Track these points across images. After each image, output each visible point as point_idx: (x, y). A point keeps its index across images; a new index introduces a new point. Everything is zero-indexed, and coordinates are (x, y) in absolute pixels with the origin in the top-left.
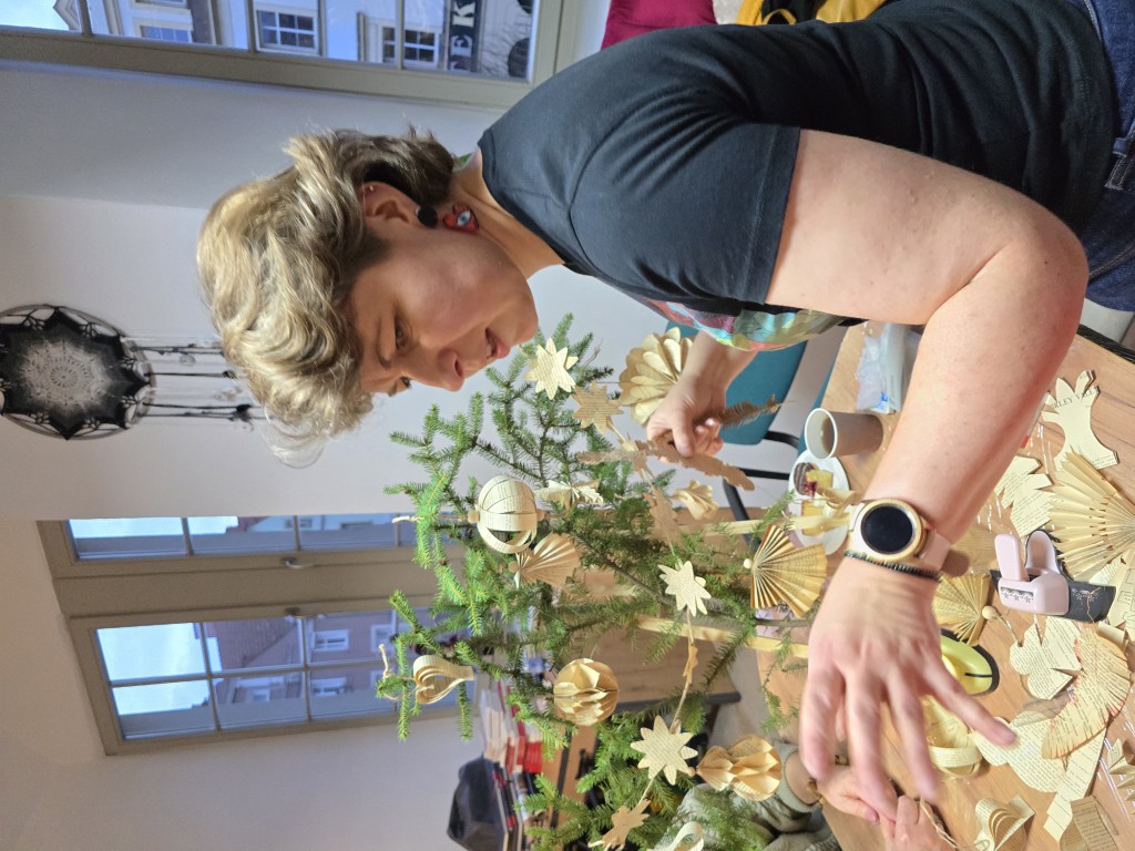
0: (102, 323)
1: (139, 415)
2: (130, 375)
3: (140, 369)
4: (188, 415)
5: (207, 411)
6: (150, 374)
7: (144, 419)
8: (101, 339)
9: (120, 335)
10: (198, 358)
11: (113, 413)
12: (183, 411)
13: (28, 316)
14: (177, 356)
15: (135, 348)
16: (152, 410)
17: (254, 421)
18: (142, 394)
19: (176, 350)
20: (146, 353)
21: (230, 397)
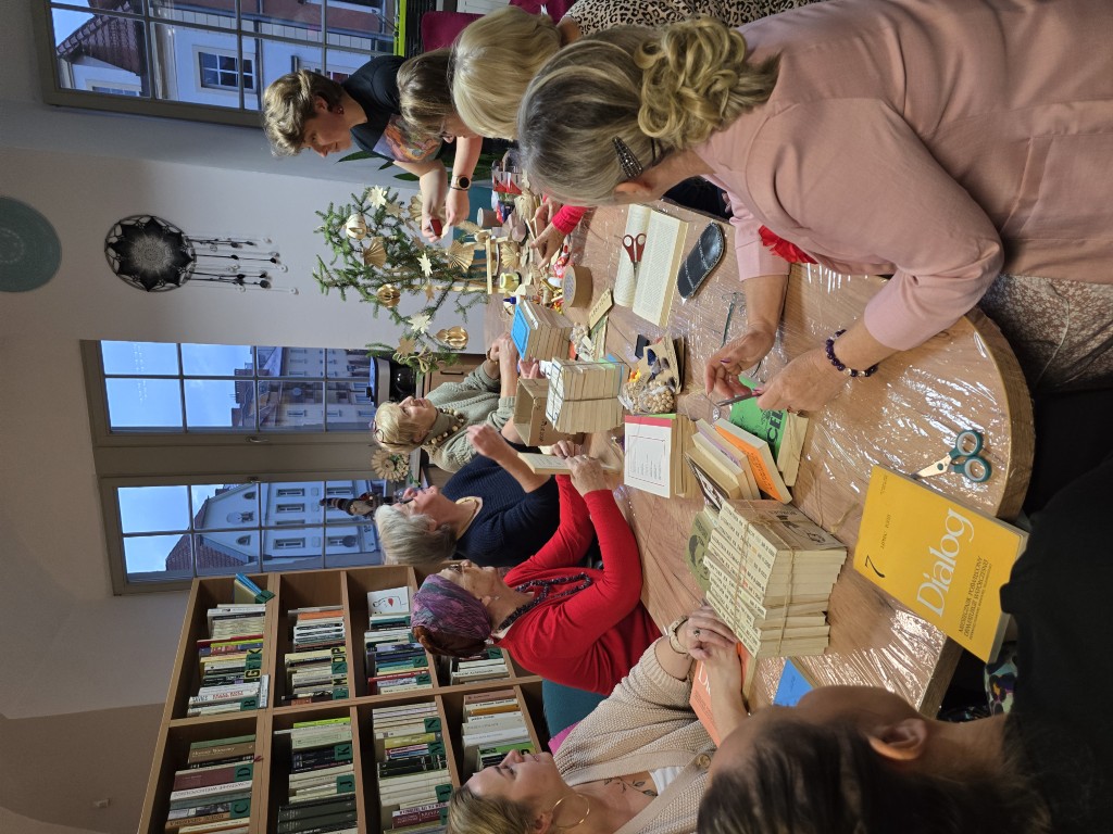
0: (173, 226)
1: (187, 278)
2: (185, 255)
3: (189, 252)
4: (211, 280)
5: (221, 278)
6: (194, 255)
7: (189, 282)
8: (172, 234)
9: (181, 233)
10: (219, 247)
11: (173, 277)
12: (209, 277)
13: (138, 221)
14: (208, 245)
15: (188, 240)
16: (194, 276)
17: (246, 286)
18: (189, 267)
19: (209, 242)
20: (194, 243)
21: (234, 270)
